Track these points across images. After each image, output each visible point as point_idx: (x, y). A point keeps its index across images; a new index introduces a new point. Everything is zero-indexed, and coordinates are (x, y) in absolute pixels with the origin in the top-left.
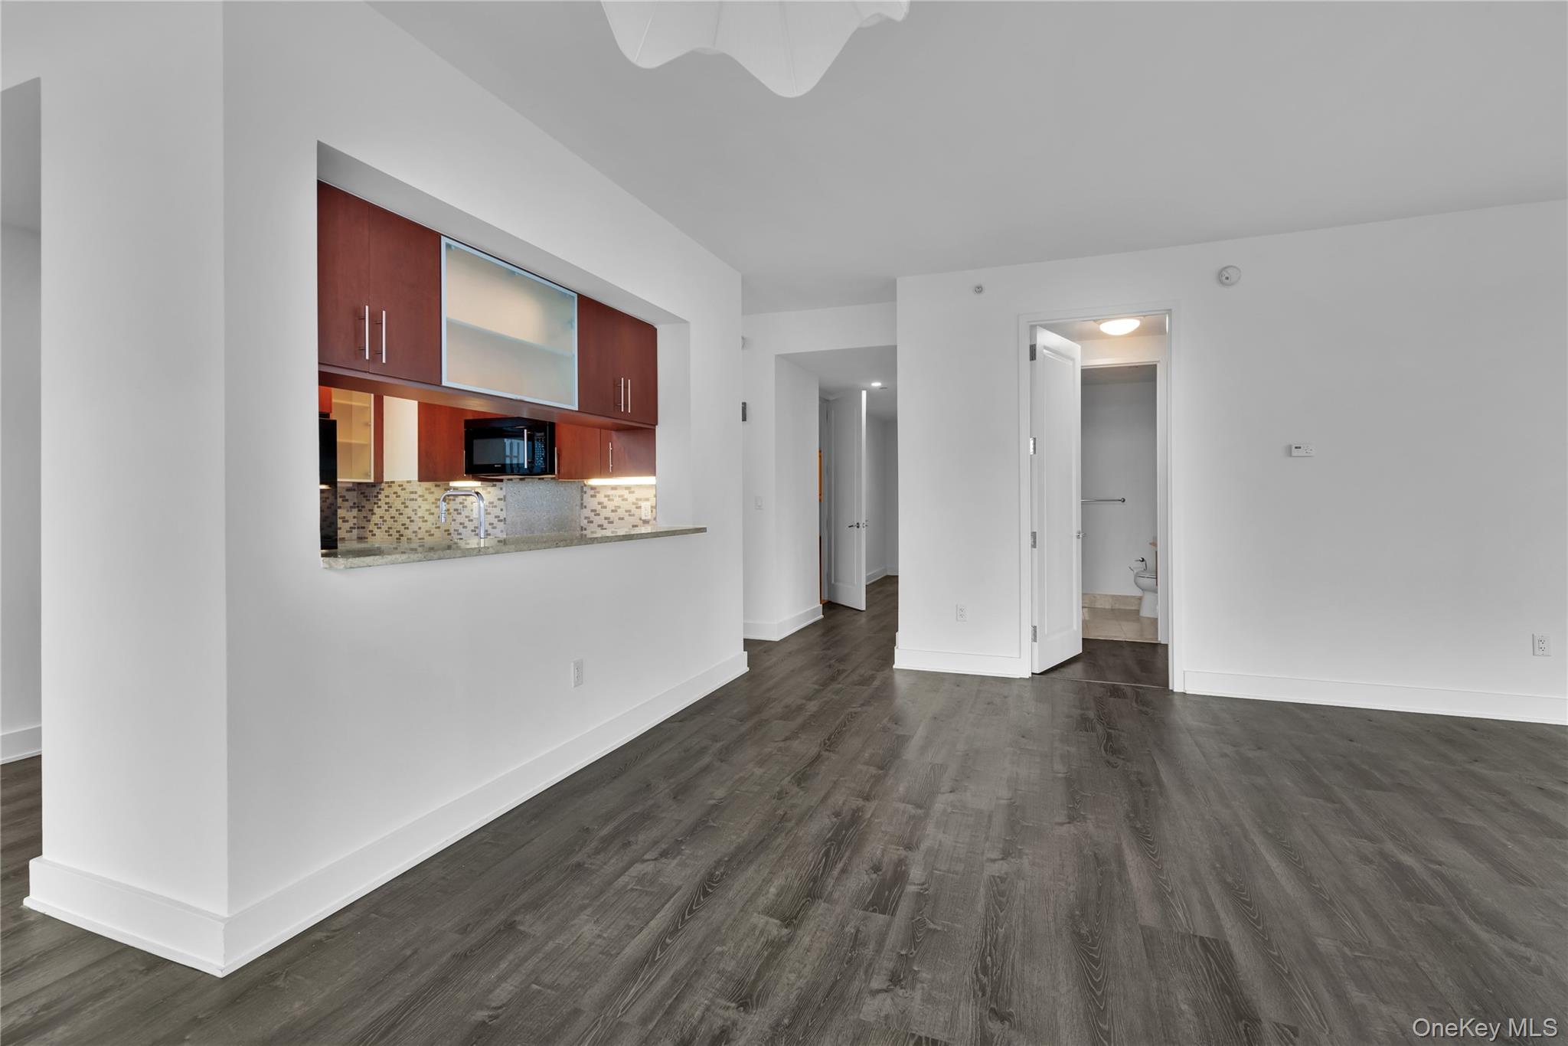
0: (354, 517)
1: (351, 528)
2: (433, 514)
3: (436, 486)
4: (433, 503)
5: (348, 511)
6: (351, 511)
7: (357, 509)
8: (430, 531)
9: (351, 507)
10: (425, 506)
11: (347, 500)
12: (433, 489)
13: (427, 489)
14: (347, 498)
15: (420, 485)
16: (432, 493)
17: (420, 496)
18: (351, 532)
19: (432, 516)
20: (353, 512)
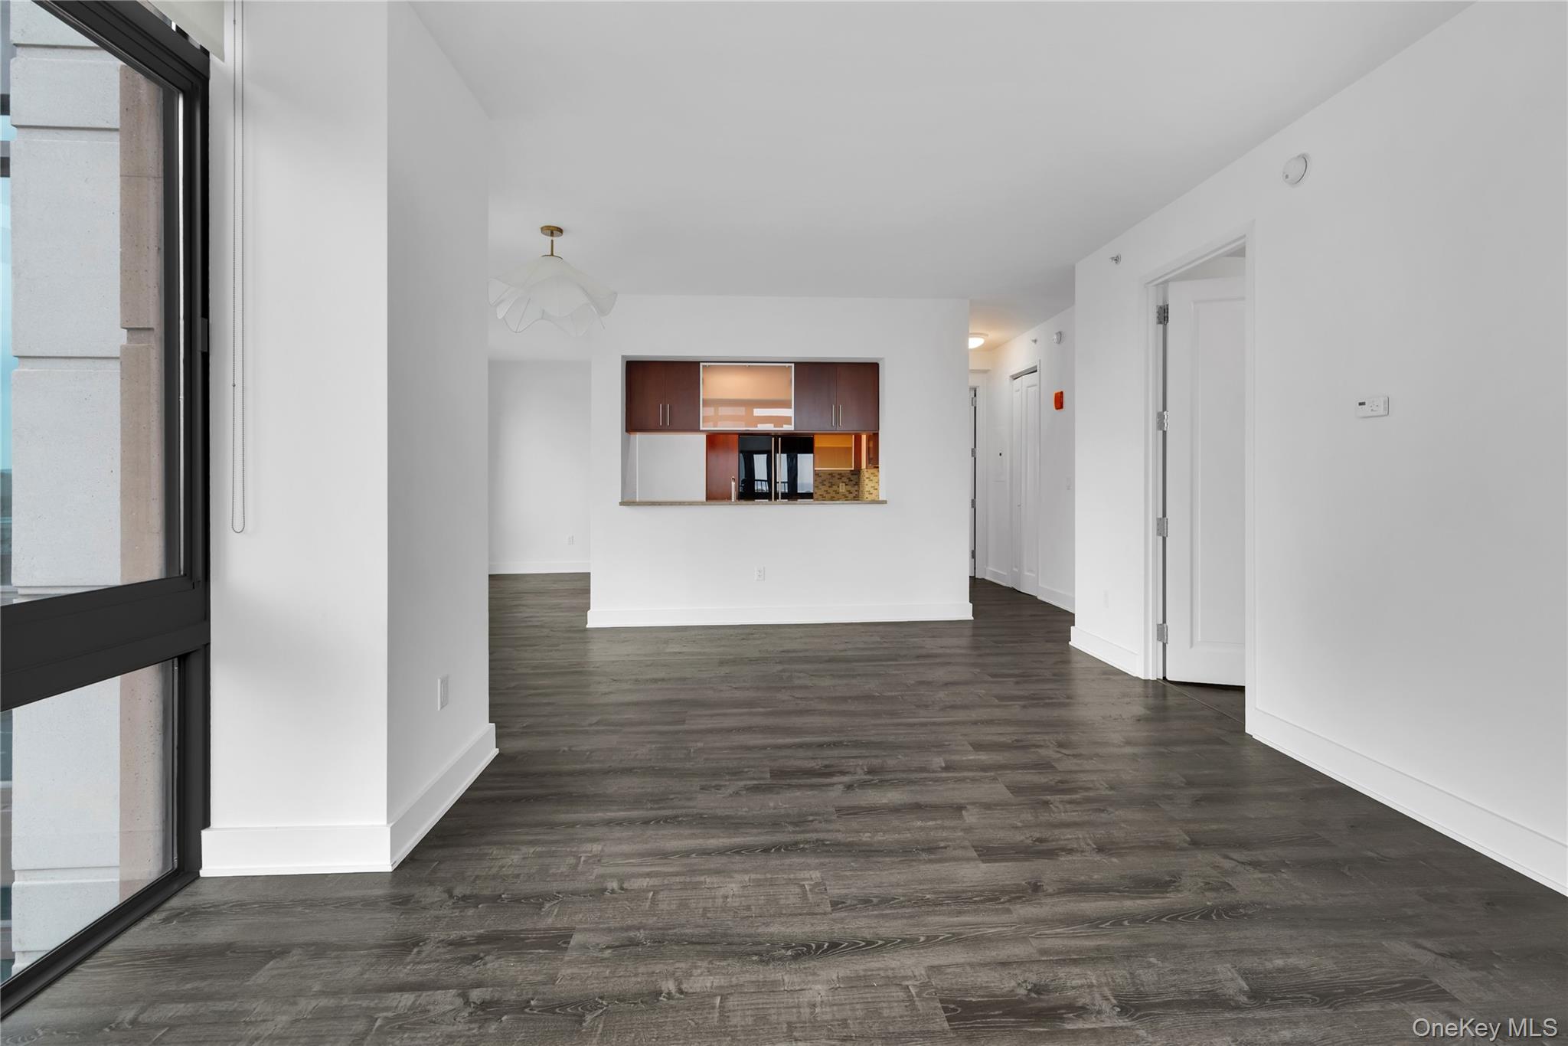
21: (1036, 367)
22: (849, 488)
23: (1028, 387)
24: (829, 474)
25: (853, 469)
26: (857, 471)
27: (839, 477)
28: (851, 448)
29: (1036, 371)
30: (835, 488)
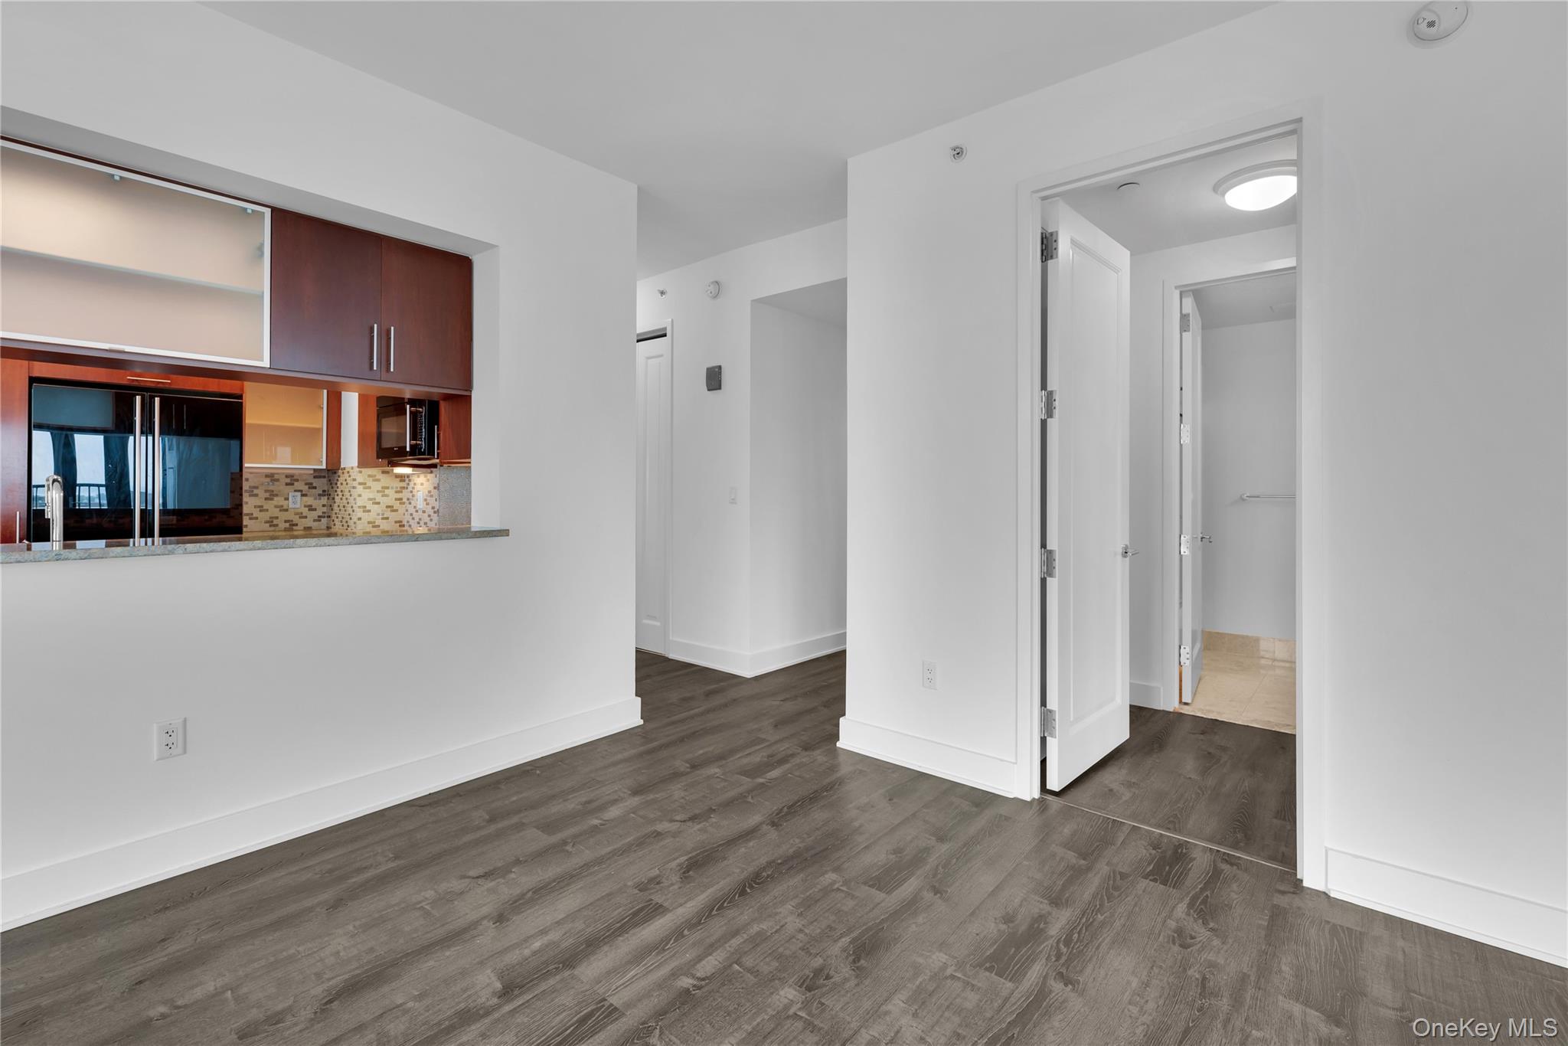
0: (324, 506)
1: (319, 517)
2: (379, 503)
3: (383, 472)
4: (378, 492)
5: (315, 499)
6: (320, 499)
7: (326, 498)
8: (374, 522)
9: (320, 495)
10: (367, 494)
11: (315, 488)
12: (380, 476)
13: (369, 476)
14: (314, 485)
15: (361, 472)
16: (378, 480)
17: (360, 484)
18: (320, 521)
19: (376, 506)
20: (322, 500)
21: (665, 329)
22: (309, 500)
23: (648, 358)
24: (267, 476)
25: (324, 467)
26: (332, 471)
27: (288, 480)
28: (320, 430)
29: (665, 335)
30: (279, 501)
